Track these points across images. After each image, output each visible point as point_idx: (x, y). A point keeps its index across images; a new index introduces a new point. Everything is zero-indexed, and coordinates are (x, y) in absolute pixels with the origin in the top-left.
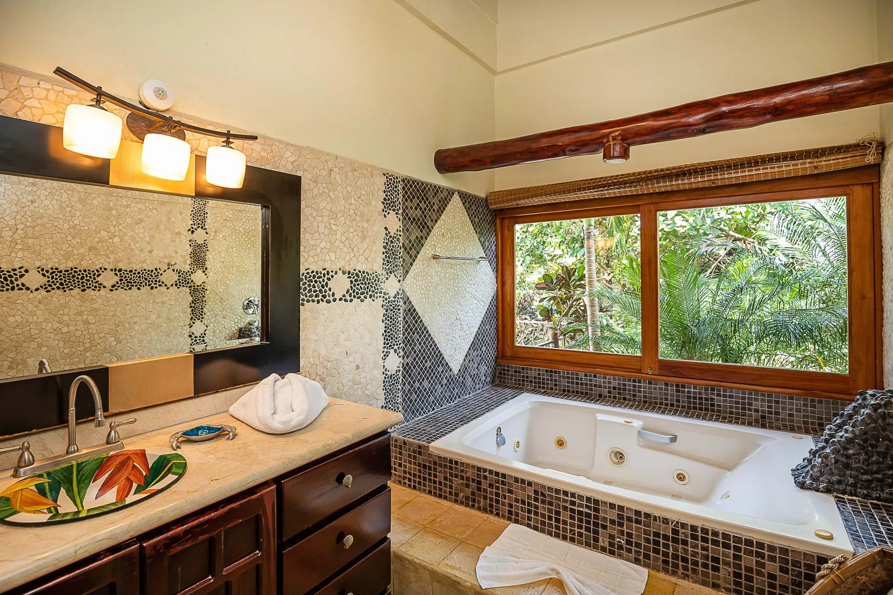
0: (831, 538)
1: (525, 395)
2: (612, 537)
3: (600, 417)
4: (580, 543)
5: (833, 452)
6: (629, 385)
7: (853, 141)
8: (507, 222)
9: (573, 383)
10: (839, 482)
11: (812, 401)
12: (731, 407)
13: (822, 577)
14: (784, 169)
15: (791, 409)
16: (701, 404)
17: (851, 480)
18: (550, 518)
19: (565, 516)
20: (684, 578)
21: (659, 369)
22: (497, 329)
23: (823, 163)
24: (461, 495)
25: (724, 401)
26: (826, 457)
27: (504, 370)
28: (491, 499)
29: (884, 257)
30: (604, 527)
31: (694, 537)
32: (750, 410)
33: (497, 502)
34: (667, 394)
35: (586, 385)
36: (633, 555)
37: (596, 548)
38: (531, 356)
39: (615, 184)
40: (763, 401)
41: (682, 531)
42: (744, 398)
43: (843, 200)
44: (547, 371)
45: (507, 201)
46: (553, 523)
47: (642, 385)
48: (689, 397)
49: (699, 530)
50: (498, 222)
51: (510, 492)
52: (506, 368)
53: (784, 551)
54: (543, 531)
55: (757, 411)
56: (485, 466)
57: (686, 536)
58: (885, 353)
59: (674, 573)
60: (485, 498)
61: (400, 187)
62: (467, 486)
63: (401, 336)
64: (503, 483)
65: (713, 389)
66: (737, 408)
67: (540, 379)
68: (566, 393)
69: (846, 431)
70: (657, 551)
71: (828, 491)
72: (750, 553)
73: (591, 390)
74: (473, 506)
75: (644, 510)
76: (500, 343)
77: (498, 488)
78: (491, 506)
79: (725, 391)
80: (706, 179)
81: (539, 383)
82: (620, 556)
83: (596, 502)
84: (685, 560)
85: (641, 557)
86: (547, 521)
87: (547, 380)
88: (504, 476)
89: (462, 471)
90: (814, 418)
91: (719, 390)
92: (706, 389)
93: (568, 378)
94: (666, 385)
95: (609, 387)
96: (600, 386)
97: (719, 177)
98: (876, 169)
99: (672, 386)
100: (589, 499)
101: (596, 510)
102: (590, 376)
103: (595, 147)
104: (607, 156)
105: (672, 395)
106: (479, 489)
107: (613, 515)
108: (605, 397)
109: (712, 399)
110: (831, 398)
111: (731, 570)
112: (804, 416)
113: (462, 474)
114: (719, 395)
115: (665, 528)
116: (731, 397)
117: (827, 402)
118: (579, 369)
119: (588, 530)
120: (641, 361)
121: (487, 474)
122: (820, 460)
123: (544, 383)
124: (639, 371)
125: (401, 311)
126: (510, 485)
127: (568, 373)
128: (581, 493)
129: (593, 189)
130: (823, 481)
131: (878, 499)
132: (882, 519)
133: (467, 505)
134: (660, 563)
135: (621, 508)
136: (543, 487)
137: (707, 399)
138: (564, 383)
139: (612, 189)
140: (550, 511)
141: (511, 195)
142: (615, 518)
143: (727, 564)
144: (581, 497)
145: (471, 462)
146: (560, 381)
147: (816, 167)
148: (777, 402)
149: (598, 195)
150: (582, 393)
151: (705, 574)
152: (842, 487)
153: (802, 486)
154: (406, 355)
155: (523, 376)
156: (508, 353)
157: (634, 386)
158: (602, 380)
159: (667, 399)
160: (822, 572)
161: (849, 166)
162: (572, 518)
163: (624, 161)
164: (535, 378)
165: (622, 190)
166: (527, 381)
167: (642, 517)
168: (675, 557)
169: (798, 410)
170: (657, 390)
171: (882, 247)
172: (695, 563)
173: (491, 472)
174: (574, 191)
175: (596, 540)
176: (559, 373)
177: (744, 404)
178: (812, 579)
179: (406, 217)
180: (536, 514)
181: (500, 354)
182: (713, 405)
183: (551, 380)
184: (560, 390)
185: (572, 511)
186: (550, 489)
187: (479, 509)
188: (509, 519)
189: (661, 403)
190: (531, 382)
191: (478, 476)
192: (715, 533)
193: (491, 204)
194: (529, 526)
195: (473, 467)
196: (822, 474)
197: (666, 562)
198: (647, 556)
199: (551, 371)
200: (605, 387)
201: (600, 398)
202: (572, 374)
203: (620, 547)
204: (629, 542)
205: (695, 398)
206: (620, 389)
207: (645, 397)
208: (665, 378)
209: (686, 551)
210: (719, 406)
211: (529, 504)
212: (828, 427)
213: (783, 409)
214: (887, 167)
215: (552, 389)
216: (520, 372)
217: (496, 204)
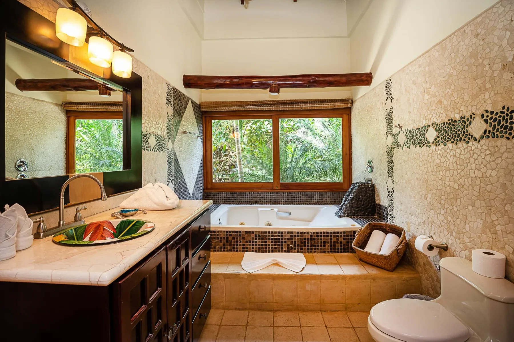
0: (355, 226)
1: (222, 205)
2: (288, 245)
3: (260, 209)
4: (276, 252)
5: (348, 203)
6: (269, 195)
7: (344, 98)
8: (208, 119)
9: (243, 197)
10: (350, 213)
11: (333, 193)
12: (307, 199)
13: (357, 235)
14: (325, 105)
15: (326, 197)
16: (296, 199)
17: (354, 211)
18: (262, 245)
19: (269, 242)
20: (314, 253)
21: (281, 187)
22: (204, 174)
23: (336, 105)
24: (217, 247)
25: (305, 197)
26: (347, 205)
27: (208, 195)
28: (234, 245)
29: (352, 140)
30: (285, 242)
31: (318, 236)
32: (313, 199)
33: (237, 245)
34: (284, 197)
35: (250, 197)
36: (296, 250)
37: (282, 252)
38: (221, 187)
39: (264, 104)
40: (317, 195)
41: (313, 235)
42: (311, 195)
43: (341, 119)
44: (231, 193)
45: (212, 107)
46: (264, 247)
47: (274, 194)
48: (292, 197)
49: (319, 233)
50: (204, 118)
51: (243, 238)
52: (209, 194)
53: (344, 232)
54: (259, 252)
55: (315, 199)
56: (230, 230)
57: (315, 237)
58: (353, 173)
59: (311, 252)
60: (231, 245)
61: (172, 92)
62: (221, 242)
63: (173, 173)
64: (240, 235)
65: (300, 193)
66: (309, 199)
67: (227, 197)
68: (240, 202)
69: (352, 195)
70: (305, 246)
71: (348, 216)
72: (334, 236)
73: (252, 199)
74: (224, 251)
75: (300, 231)
76: (205, 181)
77: (237, 239)
78: (234, 248)
79: (305, 193)
80: (299, 106)
81: (227, 199)
82: (292, 252)
83: (282, 233)
84: (315, 246)
85: (300, 250)
86: (261, 247)
87: (231, 197)
88: (240, 232)
89: (218, 235)
90: (333, 199)
91: (303, 193)
92: (298, 193)
93: (241, 195)
94: (283, 193)
95: (260, 197)
96: (256, 197)
97: (304, 106)
98: (349, 109)
99: (286, 193)
100: (279, 232)
101: (282, 236)
102: (252, 193)
103: (267, 86)
104: (271, 91)
105: (286, 197)
106: (227, 242)
107: (289, 236)
108: (258, 202)
109: (300, 197)
110: (338, 191)
111: (329, 244)
112: (331, 199)
113: (218, 237)
114: (303, 195)
115: (308, 236)
116: (307, 195)
117: (337, 193)
118: (246, 191)
119: (279, 245)
120: (273, 185)
121: (231, 233)
122: (345, 207)
123: (229, 199)
124: (273, 189)
125: (173, 160)
126: (243, 235)
127: (241, 193)
128: (276, 231)
129: (255, 106)
130: (346, 214)
131: (360, 216)
132: (363, 220)
133: (221, 251)
134: (306, 250)
135: (292, 232)
136: (259, 232)
137: (298, 197)
138: (239, 198)
139: (263, 107)
140: (262, 242)
141: (213, 104)
142: (290, 237)
143: (328, 243)
144: (275, 232)
145: (223, 230)
146: (237, 197)
147: (334, 106)
148: (322, 195)
149: (256, 109)
150: (248, 202)
151: (321, 249)
152: (351, 214)
153: (340, 217)
154: (175, 185)
155: (218, 197)
156: (209, 186)
157: (271, 195)
158: (257, 194)
159: (283, 199)
160: (356, 234)
161: (343, 107)
162: (272, 242)
163: (277, 94)
164: (225, 197)
165: (267, 107)
166: (221, 199)
167: (300, 234)
168: (311, 246)
169: (329, 197)
170: (279, 196)
171: (351, 137)
172: (318, 246)
173: (233, 232)
174: (246, 106)
175: (282, 248)
176: (237, 193)
177: (311, 197)
178: (354, 236)
179: (174, 109)
180: (256, 245)
181: (205, 187)
182: (301, 199)
183: (233, 197)
184: (237, 202)
185: (272, 239)
186: (262, 232)
187: (227, 251)
188: (243, 251)
189: (281, 202)
190: (223, 199)
191: (227, 235)
192: (324, 233)
193: (203, 108)
194: (253, 251)
195: (224, 231)
196: (346, 211)
197: (308, 249)
198: (301, 249)
199: (233, 193)
200: (258, 197)
201: (256, 203)
202: (243, 193)
203: (292, 248)
204: (295, 246)
205: (294, 197)
206: (264, 197)
207: (275, 199)
208: (283, 190)
209: (315, 242)
210: (303, 199)
211: (253, 242)
212: (344, 196)
213: (324, 197)
214: (354, 109)
215: (233, 202)
216: (216, 195)
217: (205, 108)
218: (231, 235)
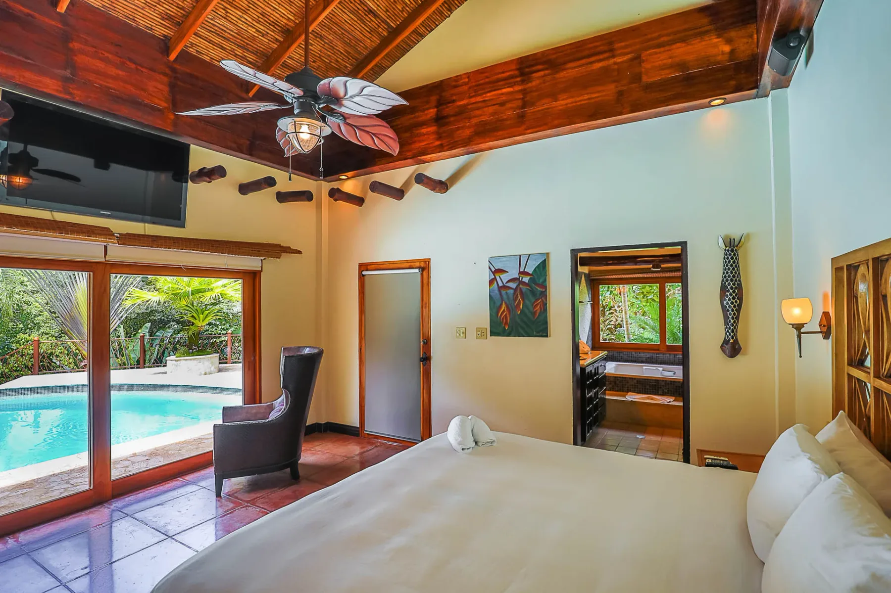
1: (609, 362)
2: (663, 390)
3: (645, 368)
6: (655, 356)
8: (596, 284)
9: (630, 357)
18: (643, 389)
19: (648, 387)
21: (667, 348)
28: (620, 387)
30: (661, 388)
34: (670, 358)
35: (636, 357)
38: (608, 347)
44: (618, 352)
47: (660, 355)
48: (679, 359)
50: (592, 284)
62: (610, 384)
64: (625, 380)
67: (613, 356)
68: (626, 361)
73: (638, 359)
74: (613, 391)
76: (593, 341)
77: (623, 382)
81: (613, 358)
83: (658, 380)
85: (672, 394)
87: (618, 356)
89: (608, 379)
93: (627, 355)
94: (670, 355)
95: (646, 357)
96: (642, 357)
99: (672, 355)
101: (658, 383)
102: (638, 353)
105: (672, 359)
106: (615, 384)
107: (663, 384)
108: (644, 361)
115: (679, 384)
118: (632, 351)
120: (659, 346)
123: (616, 358)
124: (658, 350)
126: (628, 380)
127: (627, 353)
138: (625, 357)
150: (634, 361)
156: (597, 346)
157: (657, 356)
158: (643, 355)
159: (670, 361)
170: (666, 357)
173: (620, 377)
175: (658, 392)
176: (623, 353)
180: (638, 388)
181: (593, 346)
185: (650, 385)
187: (615, 391)
188: (628, 392)
189: (668, 362)
191: (615, 380)
193: (592, 276)
200: (644, 358)
201: (642, 362)
202: (630, 353)
206: (650, 358)
207: (661, 360)
208: (669, 352)
211: (635, 385)
215: (619, 360)
217: (594, 277)
218: (618, 380)
